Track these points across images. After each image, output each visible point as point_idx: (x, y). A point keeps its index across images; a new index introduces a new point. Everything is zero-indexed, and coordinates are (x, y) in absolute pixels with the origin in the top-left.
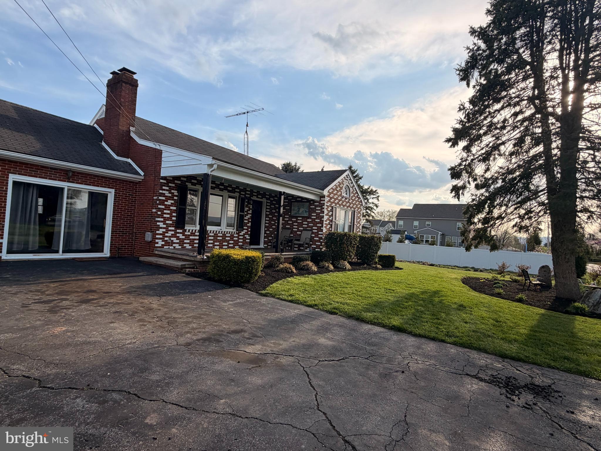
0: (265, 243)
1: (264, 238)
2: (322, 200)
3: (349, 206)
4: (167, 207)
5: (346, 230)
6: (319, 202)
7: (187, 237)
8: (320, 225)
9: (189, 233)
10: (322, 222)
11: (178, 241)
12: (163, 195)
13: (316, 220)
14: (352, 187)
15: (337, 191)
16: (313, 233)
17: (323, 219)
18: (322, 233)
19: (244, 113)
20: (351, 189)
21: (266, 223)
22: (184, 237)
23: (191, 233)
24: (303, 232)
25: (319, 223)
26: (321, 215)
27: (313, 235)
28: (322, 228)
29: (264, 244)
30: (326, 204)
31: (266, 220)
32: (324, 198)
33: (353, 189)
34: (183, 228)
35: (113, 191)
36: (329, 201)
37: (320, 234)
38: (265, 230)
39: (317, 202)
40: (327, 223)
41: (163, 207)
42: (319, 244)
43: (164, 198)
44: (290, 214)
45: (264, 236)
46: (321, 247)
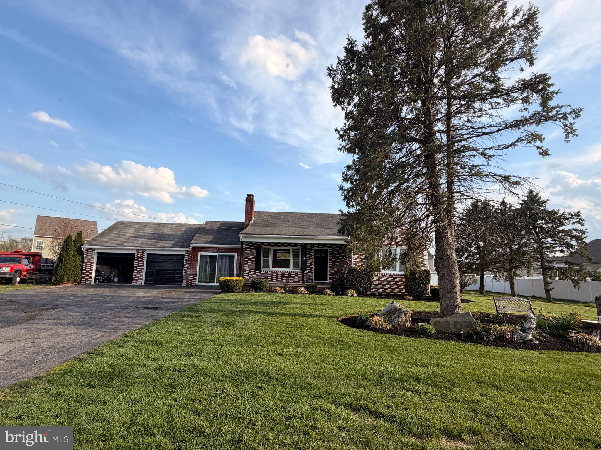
0: (330, 279)
1: (329, 275)
4: (250, 259)
7: (263, 275)
9: (264, 273)
10: (351, 261)
11: (257, 277)
12: (247, 253)
17: (351, 258)
22: (260, 275)
31: (329, 262)
34: (259, 269)
35: (236, 254)
38: (329, 270)
40: (356, 260)
41: (248, 259)
43: (248, 255)
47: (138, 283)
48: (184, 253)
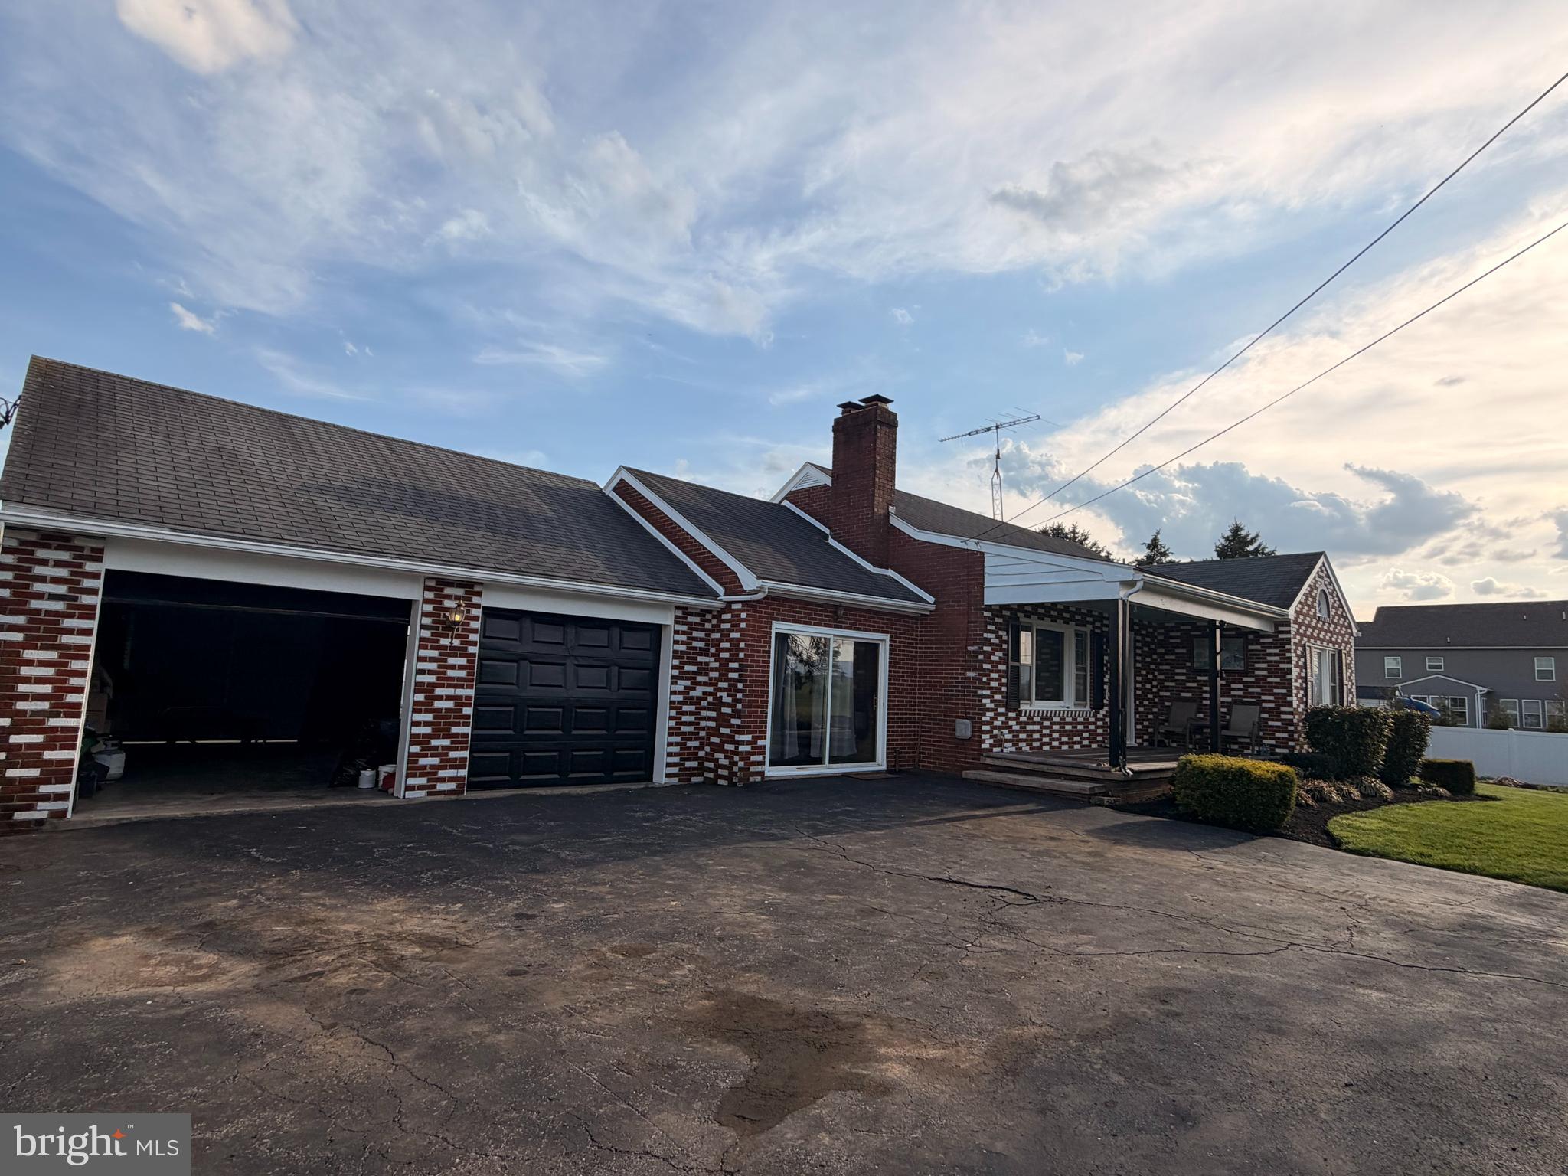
0: (1138, 734)
1: (1136, 724)
2: (1283, 632)
3: (1329, 642)
4: (995, 664)
5: (1327, 701)
6: (1275, 636)
7: (1023, 725)
8: (1284, 691)
9: (1026, 719)
10: (1288, 684)
11: (1011, 736)
12: (987, 642)
13: (1270, 680)
14: (1331, 594)
15: (1308, 606)
16: (1263, 710)
17: (1288, 677)
18: (1291, 710)
19: (989, 429)
20: (1330, 597)
21: (1136, 689)
22: (1018, 727)
23: (1028, 719)
24: (1235, 707)
25: (1277, 685)
26: (1282, 666)
27: (1265, 716)
28: (1289, 698)
29: (1136, 738)
30: (1293, 640)
31: (1136, 682)
32: (1290, 626)
33: (1333, 598)
34: (1016, 707)
35: (887, 637)
36: (1297, 633)
37: (1285, 713)
38: (1136, 705)
39: (1269, 636)
40: (1298, 685)
41: (989, 666)
42: (1286, 735)
43: (989, 649)
44: (1188, 664)
45: (1136, 719)
46: (1291, 743)
47: (440, 786)
48: (666, 619)
